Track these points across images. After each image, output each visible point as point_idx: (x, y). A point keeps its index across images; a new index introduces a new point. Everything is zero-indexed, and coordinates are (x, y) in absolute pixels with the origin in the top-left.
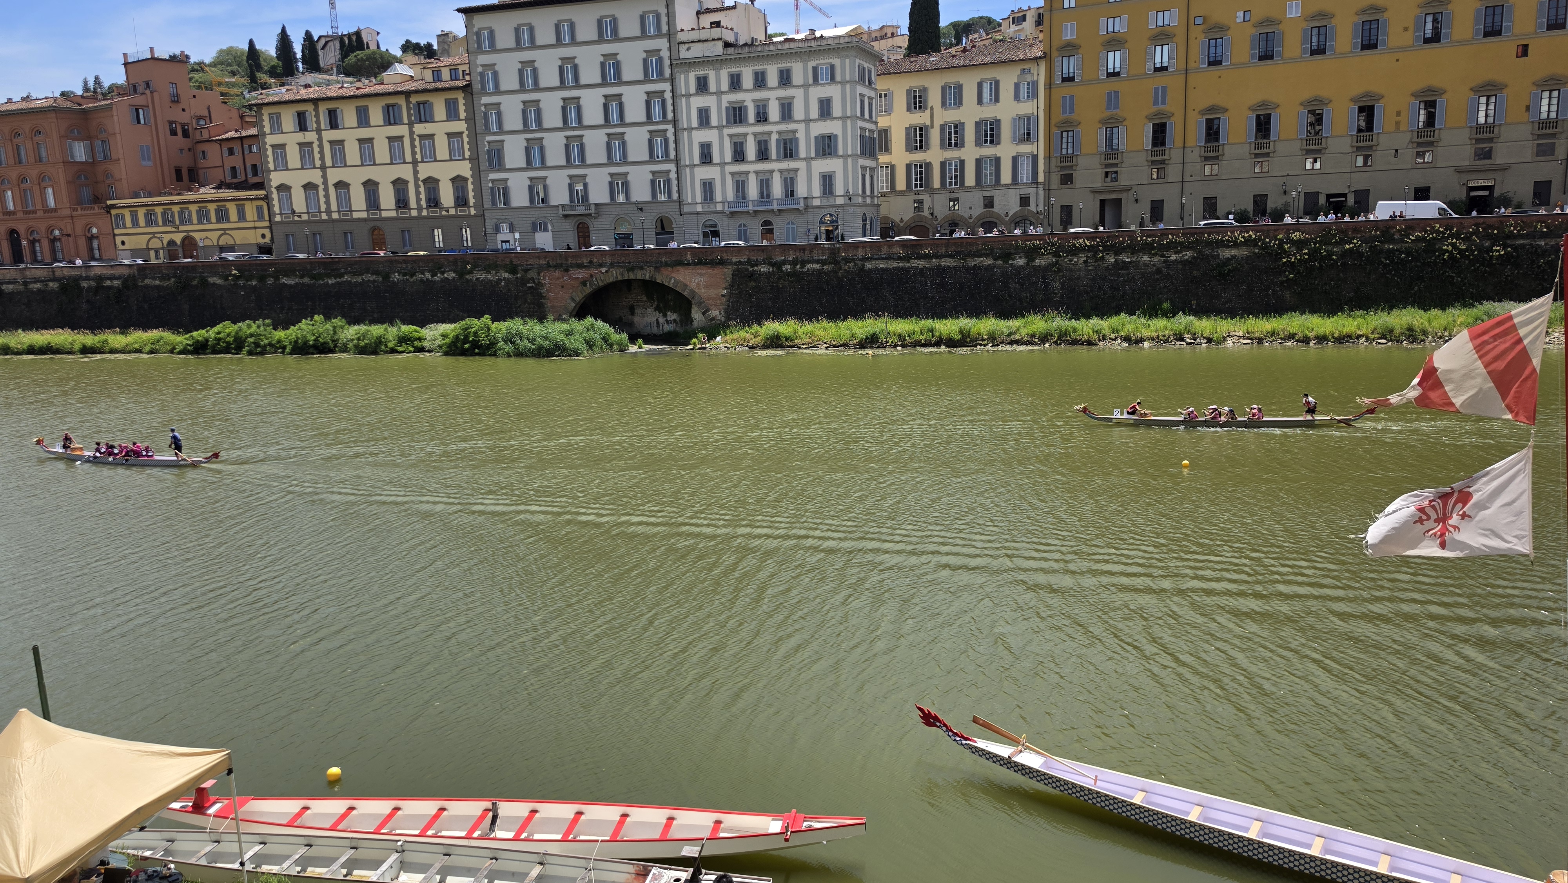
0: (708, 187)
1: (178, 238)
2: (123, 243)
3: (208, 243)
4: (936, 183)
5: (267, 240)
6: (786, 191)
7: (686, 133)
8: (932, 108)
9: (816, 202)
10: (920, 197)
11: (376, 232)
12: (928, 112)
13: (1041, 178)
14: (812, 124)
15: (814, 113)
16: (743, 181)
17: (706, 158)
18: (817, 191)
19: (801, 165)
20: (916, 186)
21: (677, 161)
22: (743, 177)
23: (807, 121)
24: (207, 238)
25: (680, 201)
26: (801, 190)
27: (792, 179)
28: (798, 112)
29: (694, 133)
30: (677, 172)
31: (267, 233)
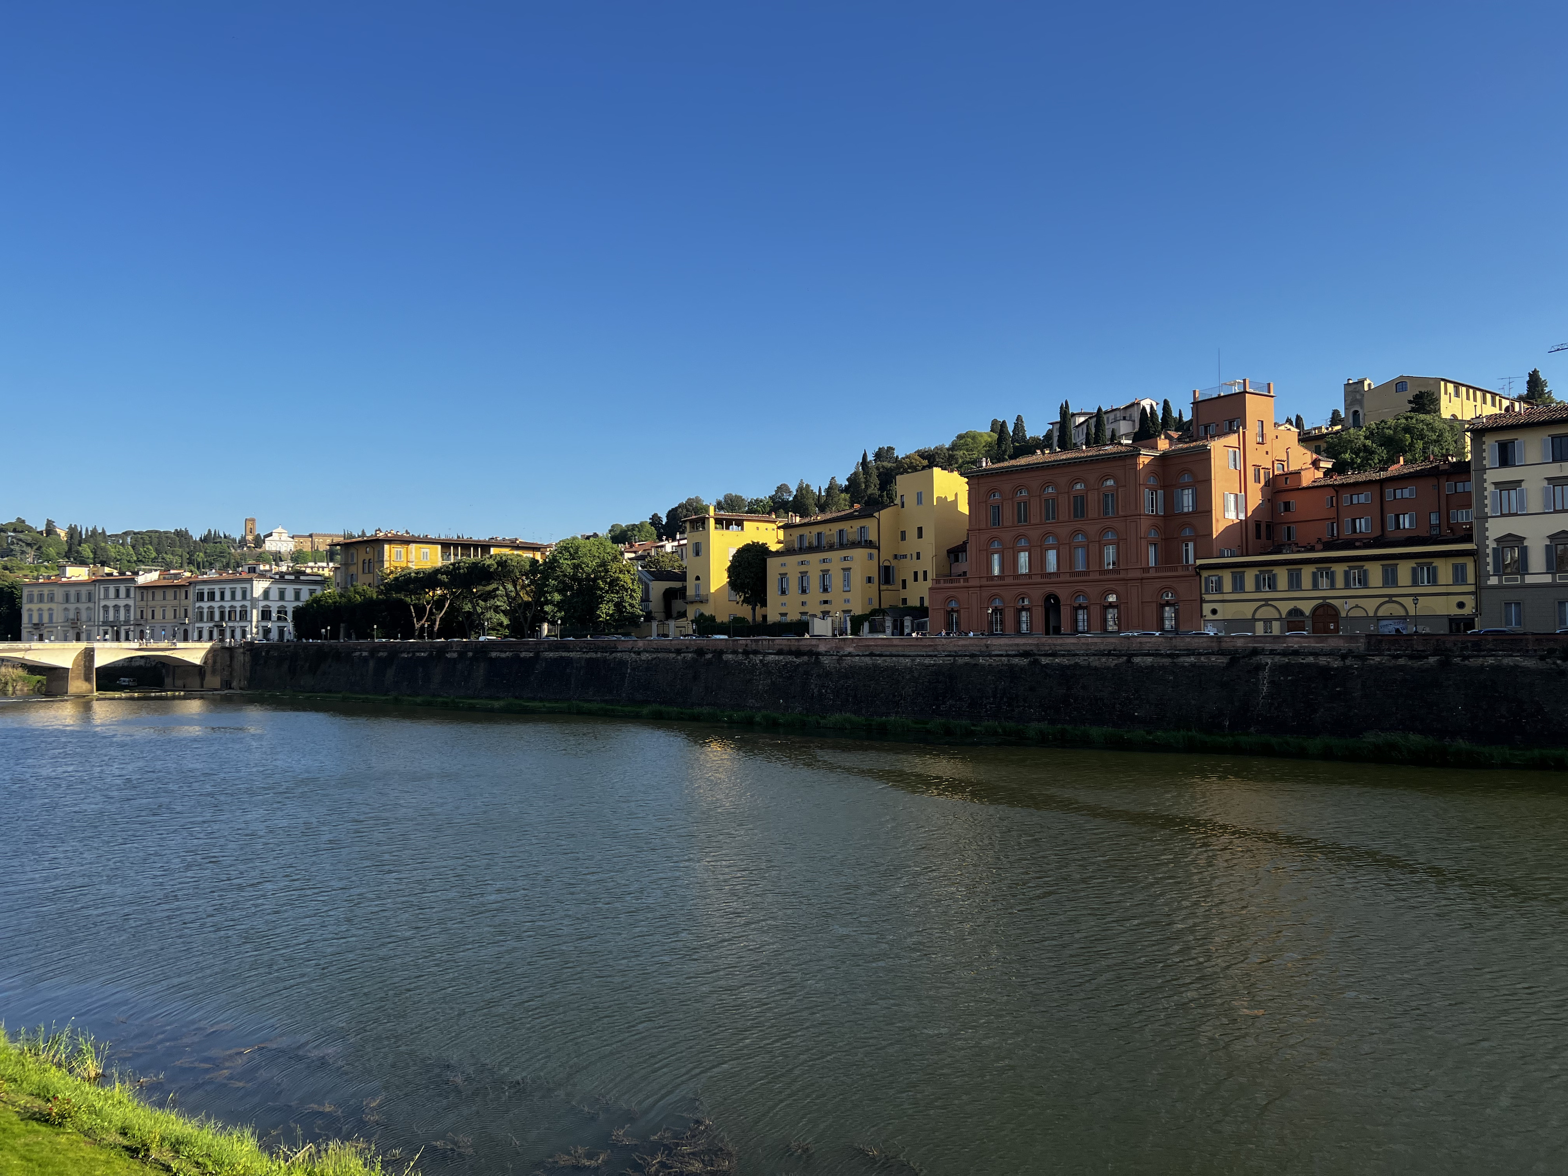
1: (1307, 607)
2: (1214, 612)
3: (1359, 613)
5: (1468, 610)
24: (1357, 606)
31: (1470, 601)
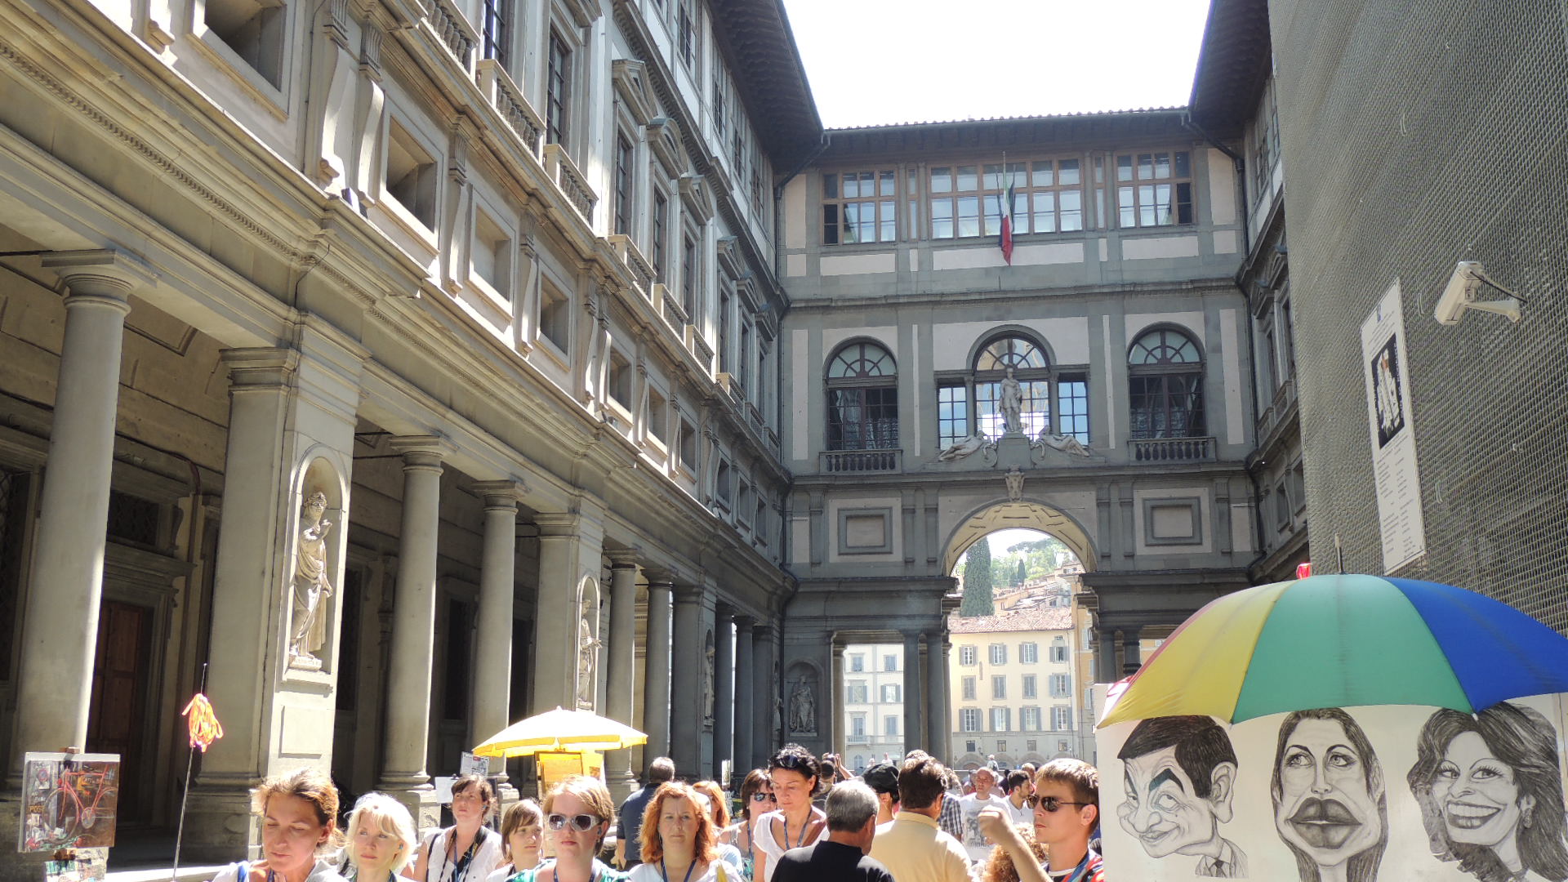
4: (986, 727)
6: (855, 730)
8: (981, 663)
9: (881, 740)
10: (972, 739)
12: (977, 667)
13: (1075, 727)
14: (879, 676)
15: (881, 666)
18: (882, 731)
19: (868, 709)
20: (968, 729)
23: (875, 673)
26: (868, 730)
27: (860, 720)
28: (867, 665)
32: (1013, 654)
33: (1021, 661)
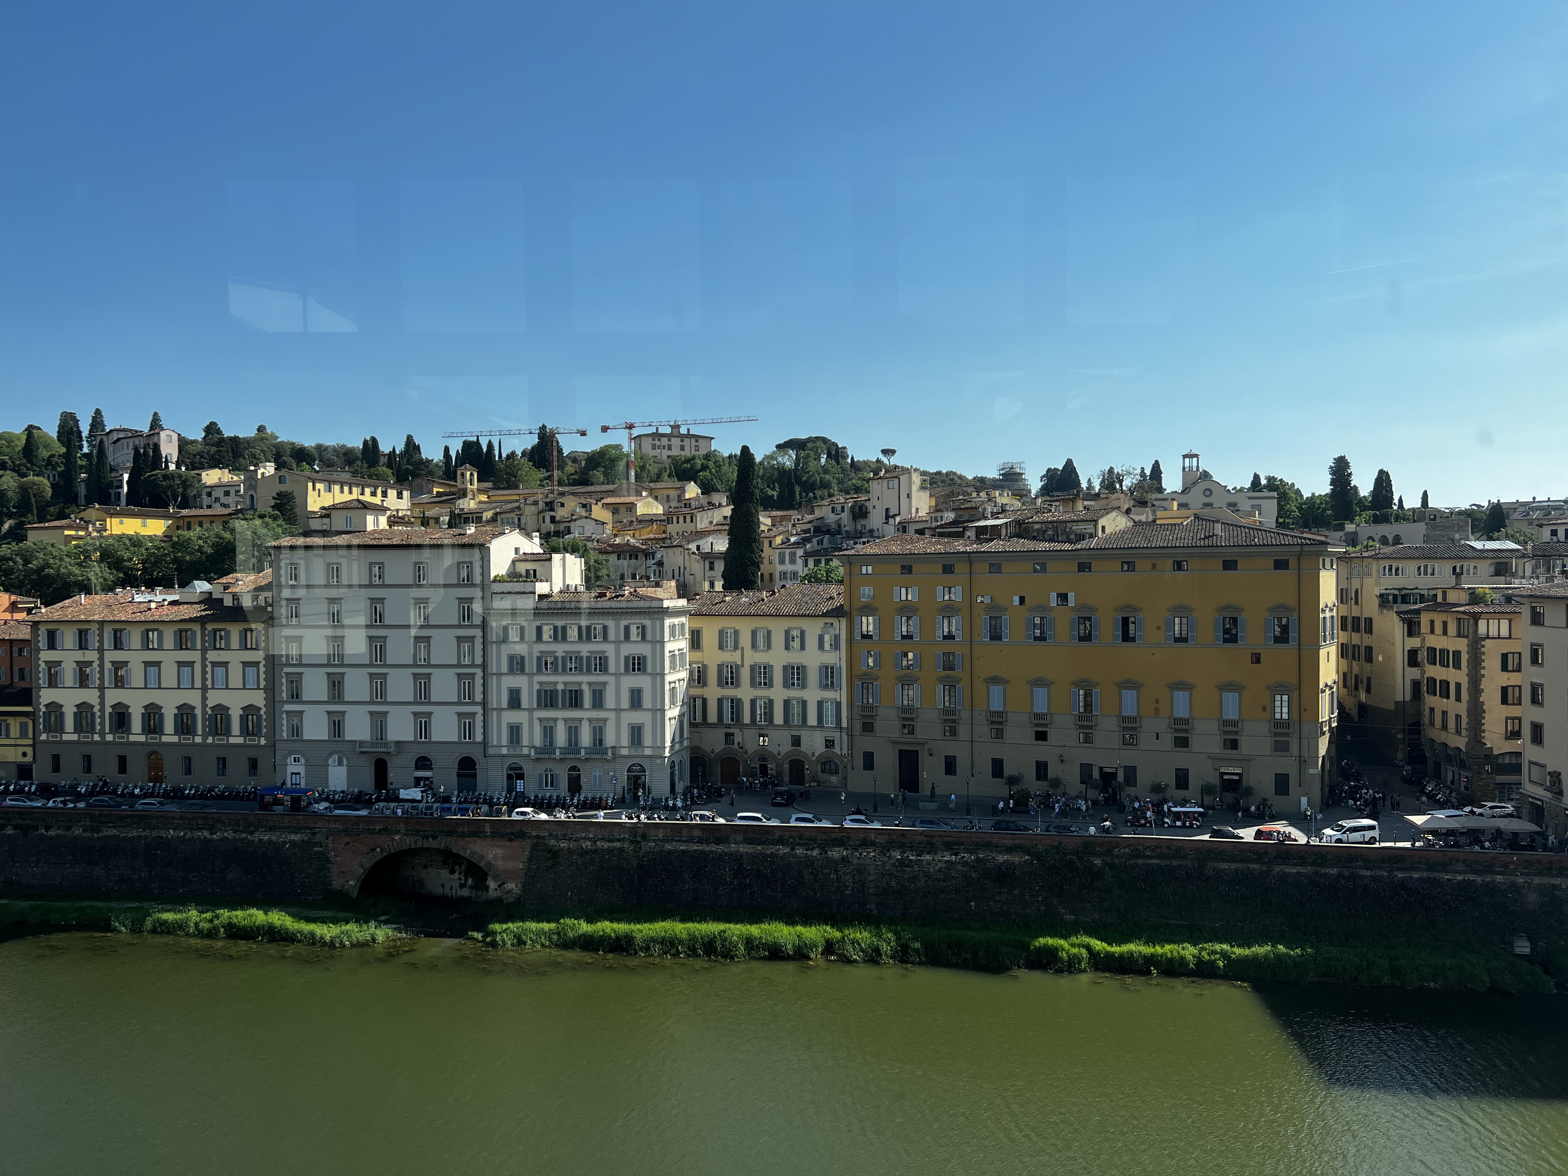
0: (515, 731)
4: (747, 719)
5: (28, 759)
6: (595, 740)
7: (494, 678)
8: (742, 649)
9: (625, 752)
10: (731, 731)
11: (153, 757)
13: (844, 724)
14: (622, 678)
16: (551, 727)
17: (515, 701)
18: (625, 741)
19: (610, 715)
20: (727, 720)
21: (484, 704)
22: (551, 724)
23: (617, 674)
25: (485, 743)
26: (610, 740)
27: (601, 728)
28: (610, 666)
29: (503, 678)
30: (484, 715)
31: (30, 751)
32: (778, 640)
33: (787, 648)
